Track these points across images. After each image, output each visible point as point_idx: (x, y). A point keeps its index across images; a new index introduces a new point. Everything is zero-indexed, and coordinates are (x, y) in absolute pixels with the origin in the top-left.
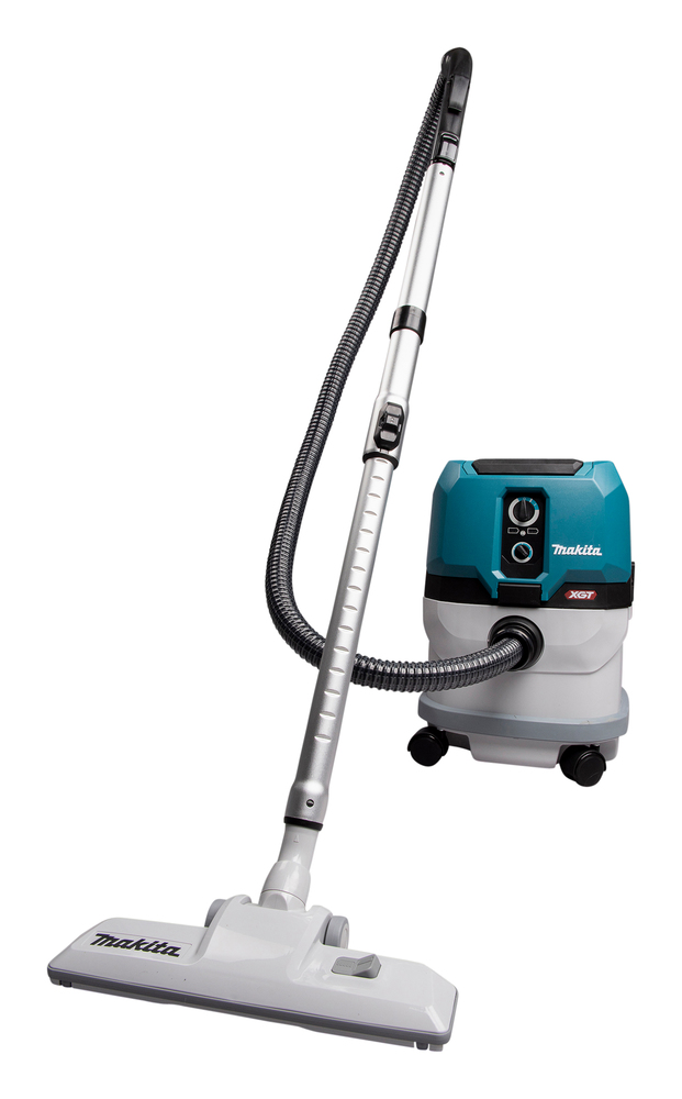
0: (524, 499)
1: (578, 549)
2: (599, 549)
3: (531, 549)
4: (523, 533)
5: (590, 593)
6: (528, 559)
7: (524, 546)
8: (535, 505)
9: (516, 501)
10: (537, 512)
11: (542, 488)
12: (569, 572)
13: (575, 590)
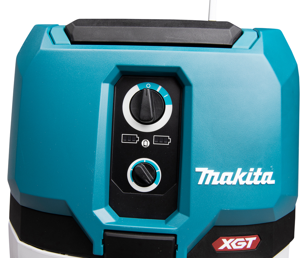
0: (148, 86)
1: (239, 175)
2: (270, 174)
3: (159, 171)
4: (146, 143)
5: (251, 240)
6: (154, 186)
7: (147, 165)
8: (166, 96)
9: (135, 89)
10: (169, 109)
11: (179, 69)
12: (223, 213)
13: (228, 236)
